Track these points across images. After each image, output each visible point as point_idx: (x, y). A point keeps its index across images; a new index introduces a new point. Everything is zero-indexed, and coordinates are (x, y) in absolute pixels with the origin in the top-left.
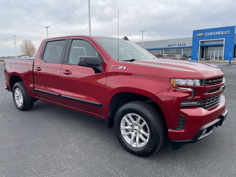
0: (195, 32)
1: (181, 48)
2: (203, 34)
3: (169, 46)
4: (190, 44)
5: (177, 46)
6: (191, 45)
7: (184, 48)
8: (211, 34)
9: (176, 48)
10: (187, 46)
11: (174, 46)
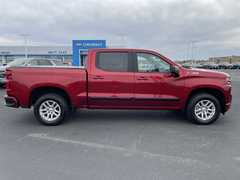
0: (75, 42)
1: (62, 55)
2: (81, 44)
3: (50, 53)
4: (70, 52)
5: (58, 53)
6: (72, 54)
7: (65, 56)
8: (88, 45)
9: (57, 55)
10: (68, 53)
11: (55, 54)
